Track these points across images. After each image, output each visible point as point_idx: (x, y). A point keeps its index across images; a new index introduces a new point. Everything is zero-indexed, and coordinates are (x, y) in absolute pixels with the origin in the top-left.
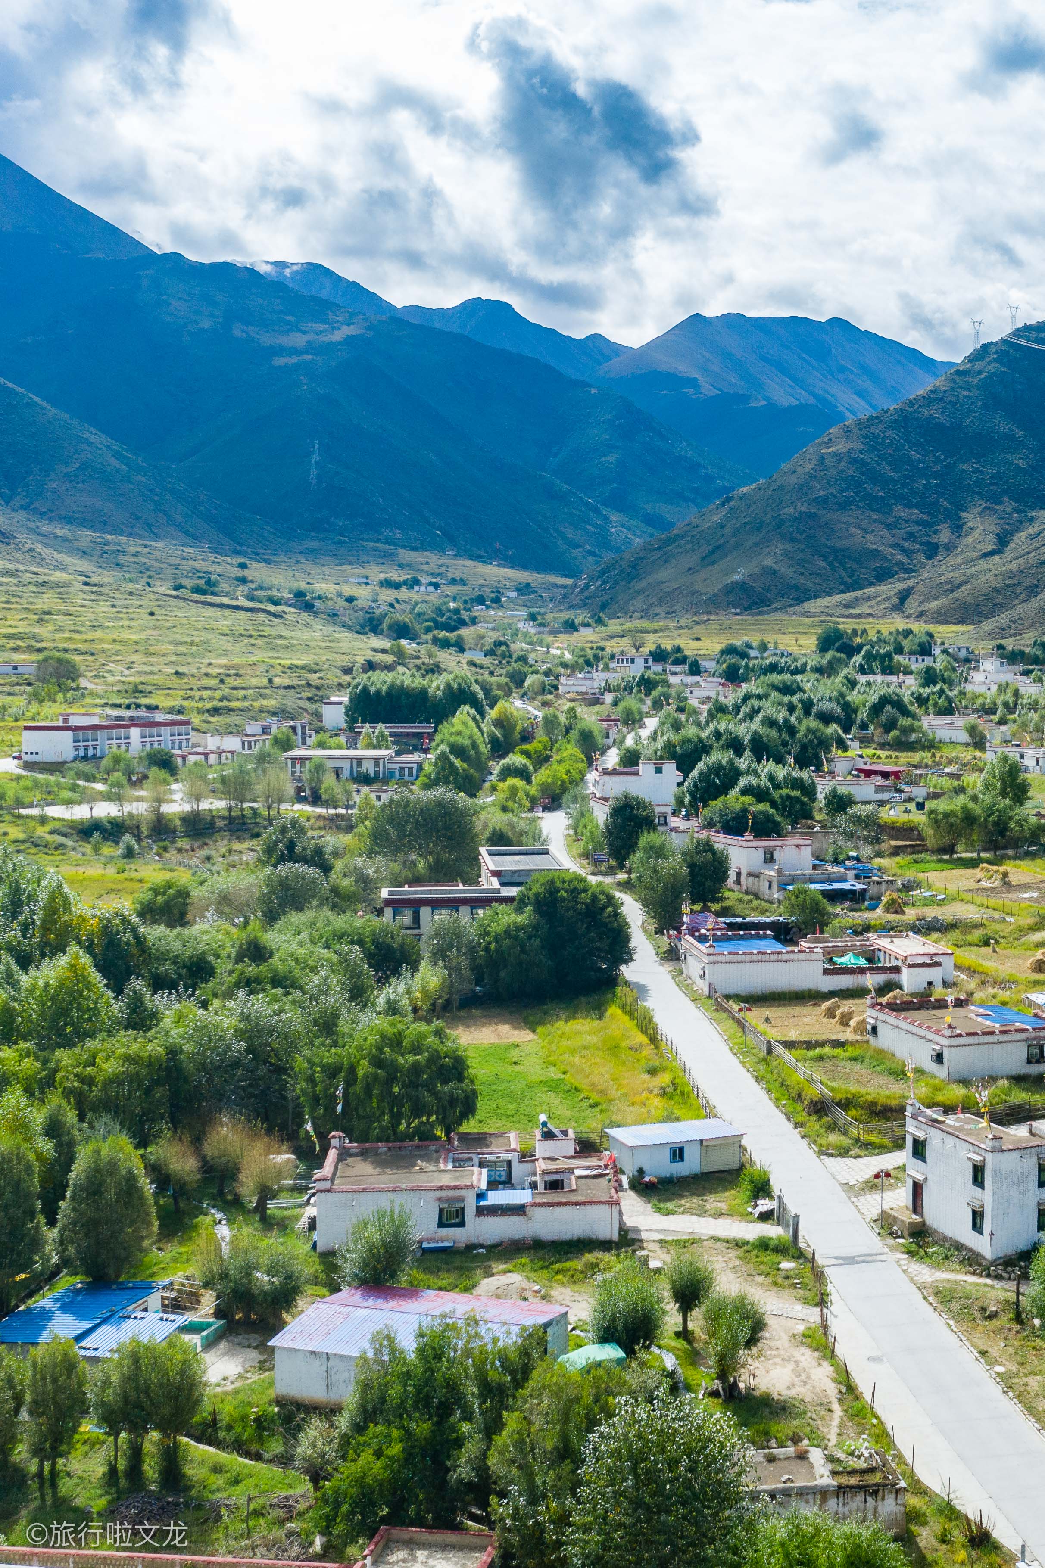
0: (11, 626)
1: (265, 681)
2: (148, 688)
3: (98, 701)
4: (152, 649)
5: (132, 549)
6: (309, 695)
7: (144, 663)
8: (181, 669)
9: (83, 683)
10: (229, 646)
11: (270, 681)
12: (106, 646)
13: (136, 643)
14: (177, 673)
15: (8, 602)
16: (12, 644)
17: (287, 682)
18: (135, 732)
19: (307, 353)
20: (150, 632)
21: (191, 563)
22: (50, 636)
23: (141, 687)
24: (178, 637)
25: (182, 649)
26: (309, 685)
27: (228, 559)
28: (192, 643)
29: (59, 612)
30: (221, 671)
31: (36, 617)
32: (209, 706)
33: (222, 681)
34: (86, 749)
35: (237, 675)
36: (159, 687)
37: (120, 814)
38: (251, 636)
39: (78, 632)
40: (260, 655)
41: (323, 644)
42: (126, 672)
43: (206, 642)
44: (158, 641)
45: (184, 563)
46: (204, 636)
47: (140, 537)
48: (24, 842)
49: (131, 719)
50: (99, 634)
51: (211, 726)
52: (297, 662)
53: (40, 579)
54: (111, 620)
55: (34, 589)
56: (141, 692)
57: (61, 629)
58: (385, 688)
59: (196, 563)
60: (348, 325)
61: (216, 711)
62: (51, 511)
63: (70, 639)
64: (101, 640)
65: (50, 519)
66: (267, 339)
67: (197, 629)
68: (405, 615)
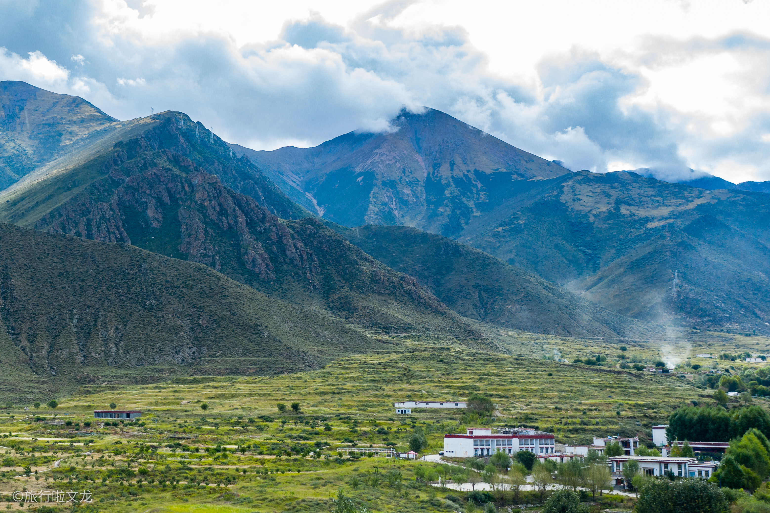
0: (463, 382)
1: (614, 413)
2: (536, 417)
3: (502, 424)
4: (545, 395)
5: (553, 341)
6: (645, 422)
7: (538, 403)
8: (559, 406)
9: (496, 413)
10: (596, 393)
11: (618, 413)
12: (516, 393)
13: (536, 391)
14: (556, 408)
15: (465, 369)
16: (461, 392)
17: (630, 414)
18: (515, 441)
20: (546, 385)
21: (590, 348)
22: (484, 388)
23: (531, 416)
24: (564, 388)
25: (564, 394)
26: (645, 416)
27: (615, 346)
28: (571, 391)
29: (493, 374)
30: (586, 407)
31: (479, 377)
32: (571, 427)
33: (585, 413)
34: (482, 451)
35: (596, 410)
36: (542, 416)
38: (612, 387)
39: (502, 385)
40: (616, 398)
41: (663, 392)
42: (525, 408)
43: (582, 390)
44: (550, 390)
45: (585, 348)
46: (581, 387)
47: (560, 335)
48: (427, 502)
49: (515, 433)
50: (515, 386)
51: (570, 440)
52: (640, 402)
53: (488, 357)
54: (524, 378)
55: (482, 362)
56: (530, 419)
57: (492, 384)
58: (696, 417)
59: (593, 348)
61: (576, 431)
62: (508, 322)
63: (496, 389)
64: (514, 390)
65: (507, 327)
66: (642, 213)
67: (576, 383)
68: (734, 376)
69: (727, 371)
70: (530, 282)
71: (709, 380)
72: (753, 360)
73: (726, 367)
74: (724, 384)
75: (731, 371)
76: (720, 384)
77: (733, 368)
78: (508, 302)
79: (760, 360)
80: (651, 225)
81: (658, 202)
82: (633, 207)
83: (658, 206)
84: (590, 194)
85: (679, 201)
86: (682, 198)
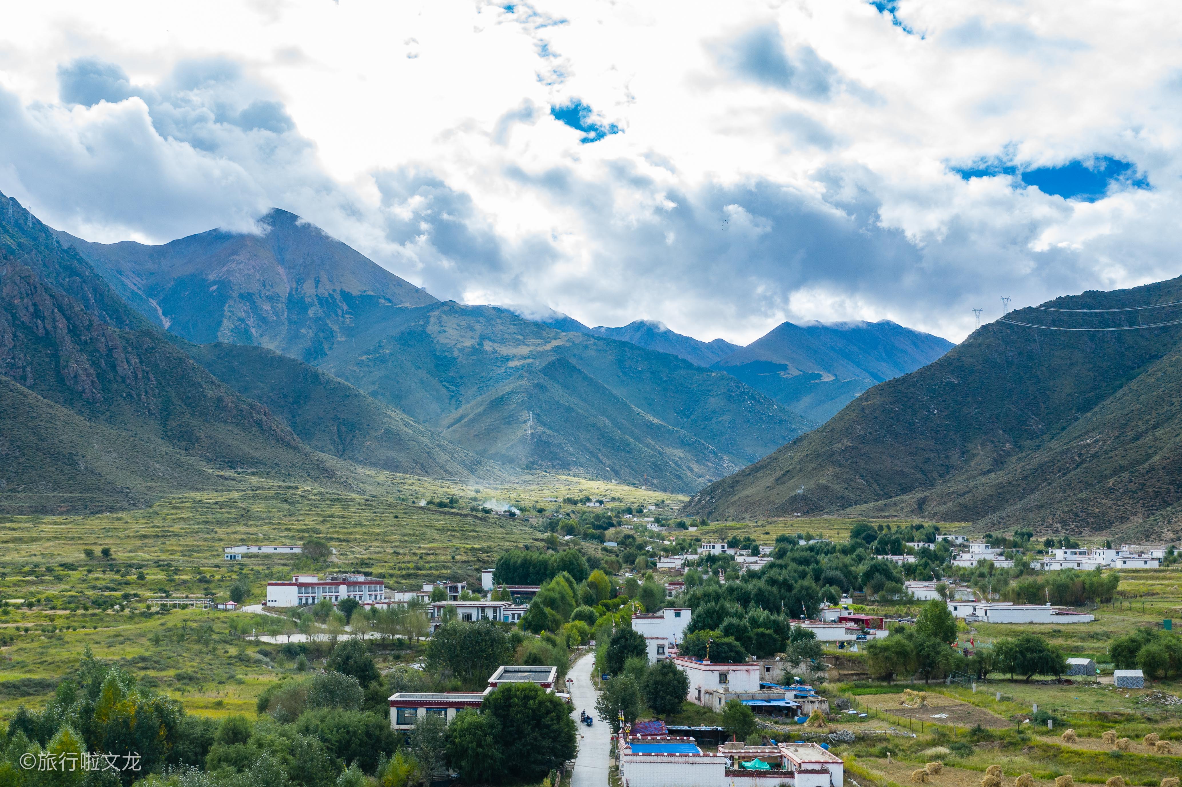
0: (305, 525)
1: (450, 557)
2: (372, 562)
3: (337, 570)
4: (386, 538)
5: (410, 482)
6: (477, 567)
7: (378, 547)
8: (398, 550)
9: (334, 559)
10: (437, 537)
11: (453, 558)
12: (358, 536)
13: (378, 534)
14: (395, 552)
15: (309, 510)
16: (301, 535)
17: (464, 558)
18: (343, 588)
19: (529, 358)
20: (390, 528)
21: (446, 489)
22: (326, 531)
23: (368, 561)
24: (407, 531)
25: (406, 538)
26: (479, 560)
27: (470, 488)
28: (414, 535)
29: (339, 516)
30: (424, 551)
31: (321, 519)
32: (404, 572)
33: (421, 558)
34: (307, 599)
35: (433, 554)
36: (379, 561)
37: (309, 641)
38: (454, 531)
39: (345, 528)
40: (456, 543)
41: (501, 536)
42: (364, 552)
43: (424, 534)
44: (393, 533)
45: (441, 489)
46: (424, 530)
47: (418, 475)
48: (235, 657)
49: (344, 579)
50: (358, 529)
51: (400, 586)
52: (475, 546)
53: (335, 497)
54: (369, 521)
55: (329, 502)
56: (366, 564)
57: (334, 527)
58: (519, 561)
59: (448, 490)
60: (555, 339)
61: (408, 576)
62: (366, 459)
63: (338, 532)
64: (356, 533)
65: (365, 465)
66: (504, 351)
67: (420, 526)
68: (574, 520)
69: (568, 515)
70: (391, 418)
71: (551, 524)
72: (592, 504)
73: (568, 511)
74: (562, 528)
75: (572, 515)
76: (559, 527)
77: (573, 512)
78: (368, 438)
79: (598, 504)
80: (512, 364)
81: (519, 340)
82: (495, 344)
83: (519, 345)
84: (456, 326)
85: (538, 341)
86: (542, 338)
